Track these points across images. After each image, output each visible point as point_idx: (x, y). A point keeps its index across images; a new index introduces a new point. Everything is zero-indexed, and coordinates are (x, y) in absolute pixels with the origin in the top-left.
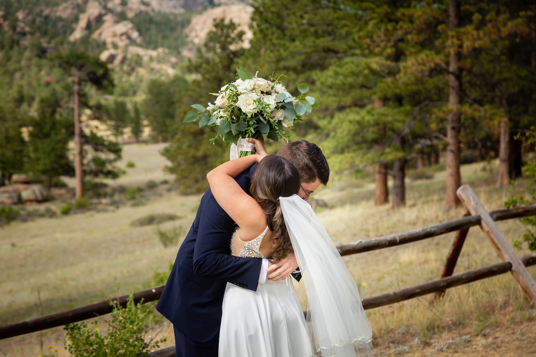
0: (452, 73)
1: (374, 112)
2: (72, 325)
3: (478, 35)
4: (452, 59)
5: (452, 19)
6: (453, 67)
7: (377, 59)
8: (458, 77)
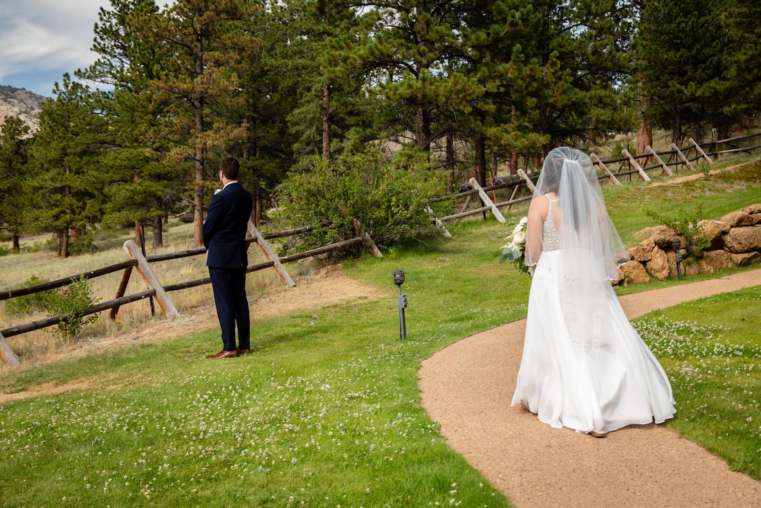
0: (198, 160)
1: (143, 184)
2: (48, 291)
3: (216, 137)
4: (198, 152)
5: (199, 126)
6: (198, 157)
7: (148, 150)
8: (202, 164)
